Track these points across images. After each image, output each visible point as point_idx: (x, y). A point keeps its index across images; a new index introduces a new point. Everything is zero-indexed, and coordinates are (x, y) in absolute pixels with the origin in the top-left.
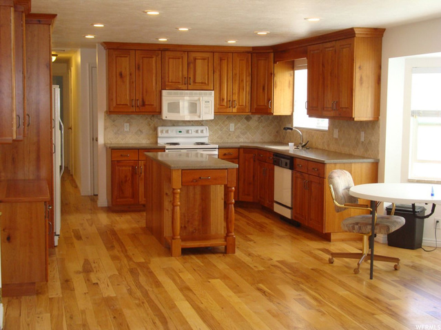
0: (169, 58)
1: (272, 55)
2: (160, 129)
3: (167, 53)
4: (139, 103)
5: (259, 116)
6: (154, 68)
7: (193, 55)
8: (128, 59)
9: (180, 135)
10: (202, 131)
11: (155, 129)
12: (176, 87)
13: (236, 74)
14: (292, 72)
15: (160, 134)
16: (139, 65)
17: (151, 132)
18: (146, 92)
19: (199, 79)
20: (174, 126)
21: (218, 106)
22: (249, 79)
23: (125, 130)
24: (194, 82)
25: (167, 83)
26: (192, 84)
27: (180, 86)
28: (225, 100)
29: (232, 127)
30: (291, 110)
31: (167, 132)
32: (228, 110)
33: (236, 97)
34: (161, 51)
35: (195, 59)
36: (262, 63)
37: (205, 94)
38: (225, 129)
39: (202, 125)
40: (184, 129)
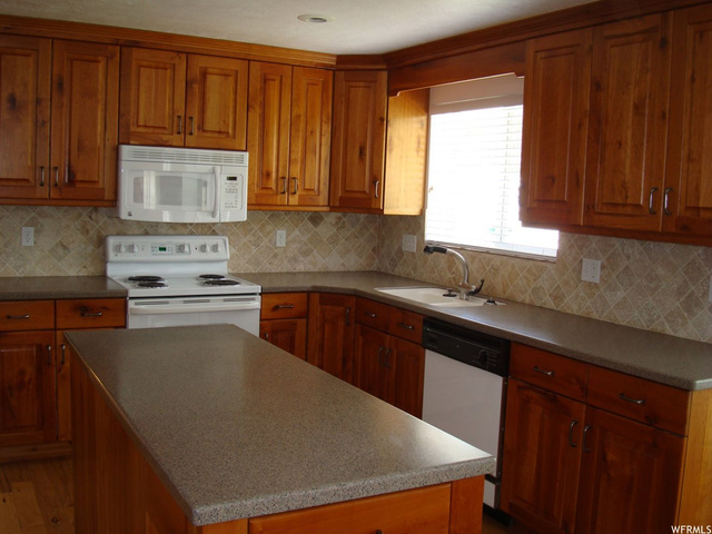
0: (140, 66)
1: (384, 75)
2: (112, 241)
3: (137, 54)
4: (61, 176)
5: (339, 214)
6: (101, 87)
7: (201, 62)
8: (31, 59)
9: (163, 256)
10: (215, 248)
11: (101, 242)
12: (154, 139)
13: (299, 116)
14: (424, 118)
15: (112, 256)
16: (61, 78)
17: (91, 248)
18: (80, 148)
19: (212, 122)
20: (146, 234)
21: (256, 190)
22: (327, 129)
23: (25, 243)
24: (201, 128)
25: (133, 129)
26: (195, 132)
27: (165, 138)
28: (274, 175)
29: (281, 237)
30: (420, 203)
31: (131, 248)
32: (279, 199)
33: (296, 171)
34: (121, 46)
35: (204, 74)
36: (359, 93)
37: (229, 160)
38: (265, 241)
39: (214, 233)
40: (171, 241)
